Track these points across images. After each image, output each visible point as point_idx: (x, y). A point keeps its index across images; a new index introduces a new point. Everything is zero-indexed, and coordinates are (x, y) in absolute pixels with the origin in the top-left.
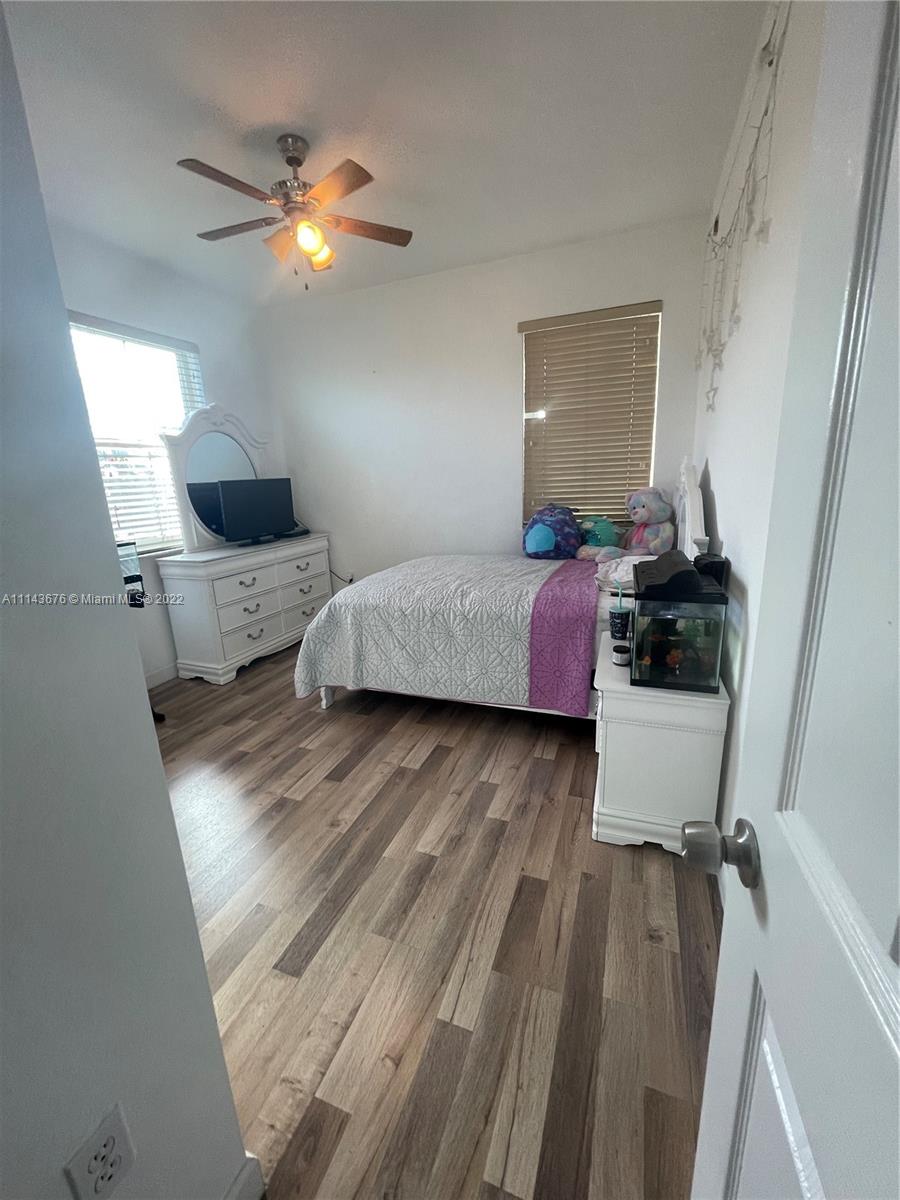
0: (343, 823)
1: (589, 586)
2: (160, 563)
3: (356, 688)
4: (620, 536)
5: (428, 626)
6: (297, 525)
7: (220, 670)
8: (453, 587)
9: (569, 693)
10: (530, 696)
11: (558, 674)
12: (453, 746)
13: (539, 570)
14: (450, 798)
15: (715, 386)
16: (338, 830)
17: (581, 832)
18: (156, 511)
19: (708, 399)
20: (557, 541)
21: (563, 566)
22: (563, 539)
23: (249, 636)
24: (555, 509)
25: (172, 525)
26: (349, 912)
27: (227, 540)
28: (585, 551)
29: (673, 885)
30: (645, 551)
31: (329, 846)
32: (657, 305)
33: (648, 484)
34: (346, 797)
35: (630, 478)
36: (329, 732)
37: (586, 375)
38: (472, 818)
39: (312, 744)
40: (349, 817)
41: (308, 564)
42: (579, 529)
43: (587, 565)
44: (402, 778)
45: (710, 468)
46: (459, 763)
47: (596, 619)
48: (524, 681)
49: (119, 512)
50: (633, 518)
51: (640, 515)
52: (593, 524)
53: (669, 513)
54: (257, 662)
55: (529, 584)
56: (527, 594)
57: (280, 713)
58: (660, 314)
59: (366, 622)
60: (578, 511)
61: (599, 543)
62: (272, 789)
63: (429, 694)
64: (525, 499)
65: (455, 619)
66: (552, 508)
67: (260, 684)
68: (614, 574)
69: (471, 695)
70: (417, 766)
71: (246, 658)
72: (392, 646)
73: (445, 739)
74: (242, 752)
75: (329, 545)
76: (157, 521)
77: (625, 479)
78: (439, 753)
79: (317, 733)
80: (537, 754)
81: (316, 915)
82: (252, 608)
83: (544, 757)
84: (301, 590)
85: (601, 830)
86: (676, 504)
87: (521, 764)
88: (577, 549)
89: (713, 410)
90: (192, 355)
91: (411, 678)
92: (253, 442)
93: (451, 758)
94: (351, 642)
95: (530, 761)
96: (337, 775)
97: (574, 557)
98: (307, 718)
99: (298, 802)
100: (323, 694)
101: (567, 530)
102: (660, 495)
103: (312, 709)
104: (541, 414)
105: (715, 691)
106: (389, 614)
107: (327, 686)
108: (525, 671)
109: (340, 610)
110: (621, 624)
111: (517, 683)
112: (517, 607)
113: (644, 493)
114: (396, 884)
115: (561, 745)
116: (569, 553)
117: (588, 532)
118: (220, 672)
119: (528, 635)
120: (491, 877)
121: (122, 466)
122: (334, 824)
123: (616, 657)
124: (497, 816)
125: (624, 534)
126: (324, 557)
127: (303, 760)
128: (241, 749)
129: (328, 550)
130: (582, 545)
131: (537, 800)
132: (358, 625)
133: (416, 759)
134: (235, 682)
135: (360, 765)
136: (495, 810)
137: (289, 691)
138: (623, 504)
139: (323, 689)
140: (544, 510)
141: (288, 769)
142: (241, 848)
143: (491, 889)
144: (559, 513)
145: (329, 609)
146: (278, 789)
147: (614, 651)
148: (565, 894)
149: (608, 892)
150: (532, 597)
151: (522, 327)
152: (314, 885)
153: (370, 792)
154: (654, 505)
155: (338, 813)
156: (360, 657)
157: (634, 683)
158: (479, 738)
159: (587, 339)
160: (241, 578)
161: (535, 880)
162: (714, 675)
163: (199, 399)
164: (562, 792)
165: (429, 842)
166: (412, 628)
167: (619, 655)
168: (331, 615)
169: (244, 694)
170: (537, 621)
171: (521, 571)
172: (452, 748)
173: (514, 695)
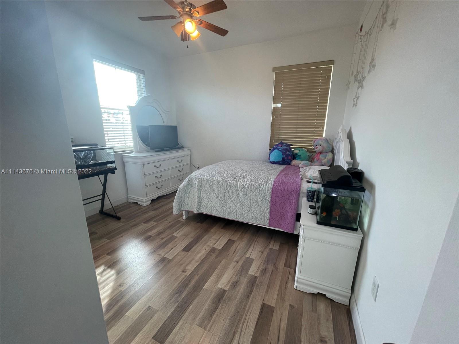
0: (188, 271)
1: (297, 177)
2: (123, 156)
3: (197, 212)
4: (310, 157)
5: (229, 189)
6: (179, 144)
7: (145, 200)
8: (239, 174)
9: (286, 222)
10: (269, 222)
11: (282, 214)
12: (235, 240)
13: (275, 169)
14: (233, 264)
15: (357, 96)
16: (185, 274)
17: (289, 285)
18: (124, 136)
19: (354, 101)
20: (283, 157)
21: (286, 168)
22: (285, 156)
23: (157, 187)
24: (283, 144)
25: (130, 142)
26: (187, 314)
27: (151, 149)
28: (295, 162)
29: (331, 315)
30: (320, 164)
31: (181, 281)
32: (332, 62)
33: (322, 136)
34: (190, 259)
35: (315, 133)
36: (186, 229)
37: (300, 90)
38: (242, 274)
39: (178, 234)
40: (191, 268)
41: (182, 160)
42: (293, 153)
43: (296, 168)
44: (214, 253)
45: (353, 131)
46: (238, 248)
47: (300, 192)
48: (267, 215)
49: (109, 135)
50: (316, 150)
51: (319, 149)
52: (298, 151)
53: (331, 149)
54: (159, 198)
55: (271, 174)
56: (270, 179)
57: (166, 220)
58: (333, 66)
59: (203, 186)
60: (292, 145)
61: (301, 159)
62: (160, 253)
63: (227, 217)
64: (270, 139)
65: (240, 187)
66: (282, 143)
67: (160, 207)
68: (308, 173)
69: (244, 219)
70: (220, 248)
71: (155, 196)
72: (213, 196)
73: (232, 237)
74: (150, 235)
75: (191, 153)
76: (124, 140)
77: (313, 133)
78: (230, 243)
79: (180, 230)
80: (271, 247)
81: (173, 313)
82: (159, 176)
83: (274, 248)
84: (179, 170)
85: (299, 285)
86: (334, 145)
87: (264, 250)
88: (291, 161)
89: (356, 106)
90: (142, 75)
91: (220, 210)
92: (164, 111)
93: (235, 245)
94: (197, 193)
95: (267, 249)
96: (187, 249)
97: (290, 164)
98: (177, 223)
99: (170, 259)
100: (184, 213)
101: (288, 153)
102: (328, 141)
103: (179, 219)
104: (279, 105)
105: (356, 230)
106: (213, 183)
107: (186, 210)
108: (268, 211)
109: (193, 180)
110: (312, 195)
111: (264, 216)
112: (266, 184)
113: (321, 140)
114: (208, 302)
115: (281, 243)
116: (288, 162)
117: (296, 154)
118: (144, 201)
119: (270, 196)
120: (249, 303)
121: (117, 118)
122: (184, 271)
123: (310, 210)
124: (253, 274)
125: (311, 156)
126: (188, 158)
127: (174, 241)
128: (149, 234)
129: (190, 155)
130: (293, 159)
131: (270, 267)
132: (200, 187)
133: (220, 245)
134: (150, 205)
135: (197, 245)
136: (253, 271)
137: (170, 211)
138: (312, 143)
139: (184, 212)
140: (279, 144)
141: (168, 244)
142: (144, 279)
143: (249, 309)
144: (285, 146)
145: (189, 179)
146: (162, 253)
147: (309, 207)
148: (282, 314)
149: (301, 315)
150: (273, 181)
151: (274, 69)
152: (173, 299)
153: (200, 258)
154: (325, 145)
155: (186, 266)
156: (200, 199)
157: (318, 223)
158: (246, 238)
159: (301, 75)
160: (155, 164)
161: (268, 305)
162: (356, 223)
163: (144, 93)
164: (281, 265)
165: (223, 283)
166: (222, 189)
167: (312, 210)
168: (189, 182)
169: (153, 211)
170: (275, 191)
171: (268, 168)
172: (235, 241)
173: (263, 221)
